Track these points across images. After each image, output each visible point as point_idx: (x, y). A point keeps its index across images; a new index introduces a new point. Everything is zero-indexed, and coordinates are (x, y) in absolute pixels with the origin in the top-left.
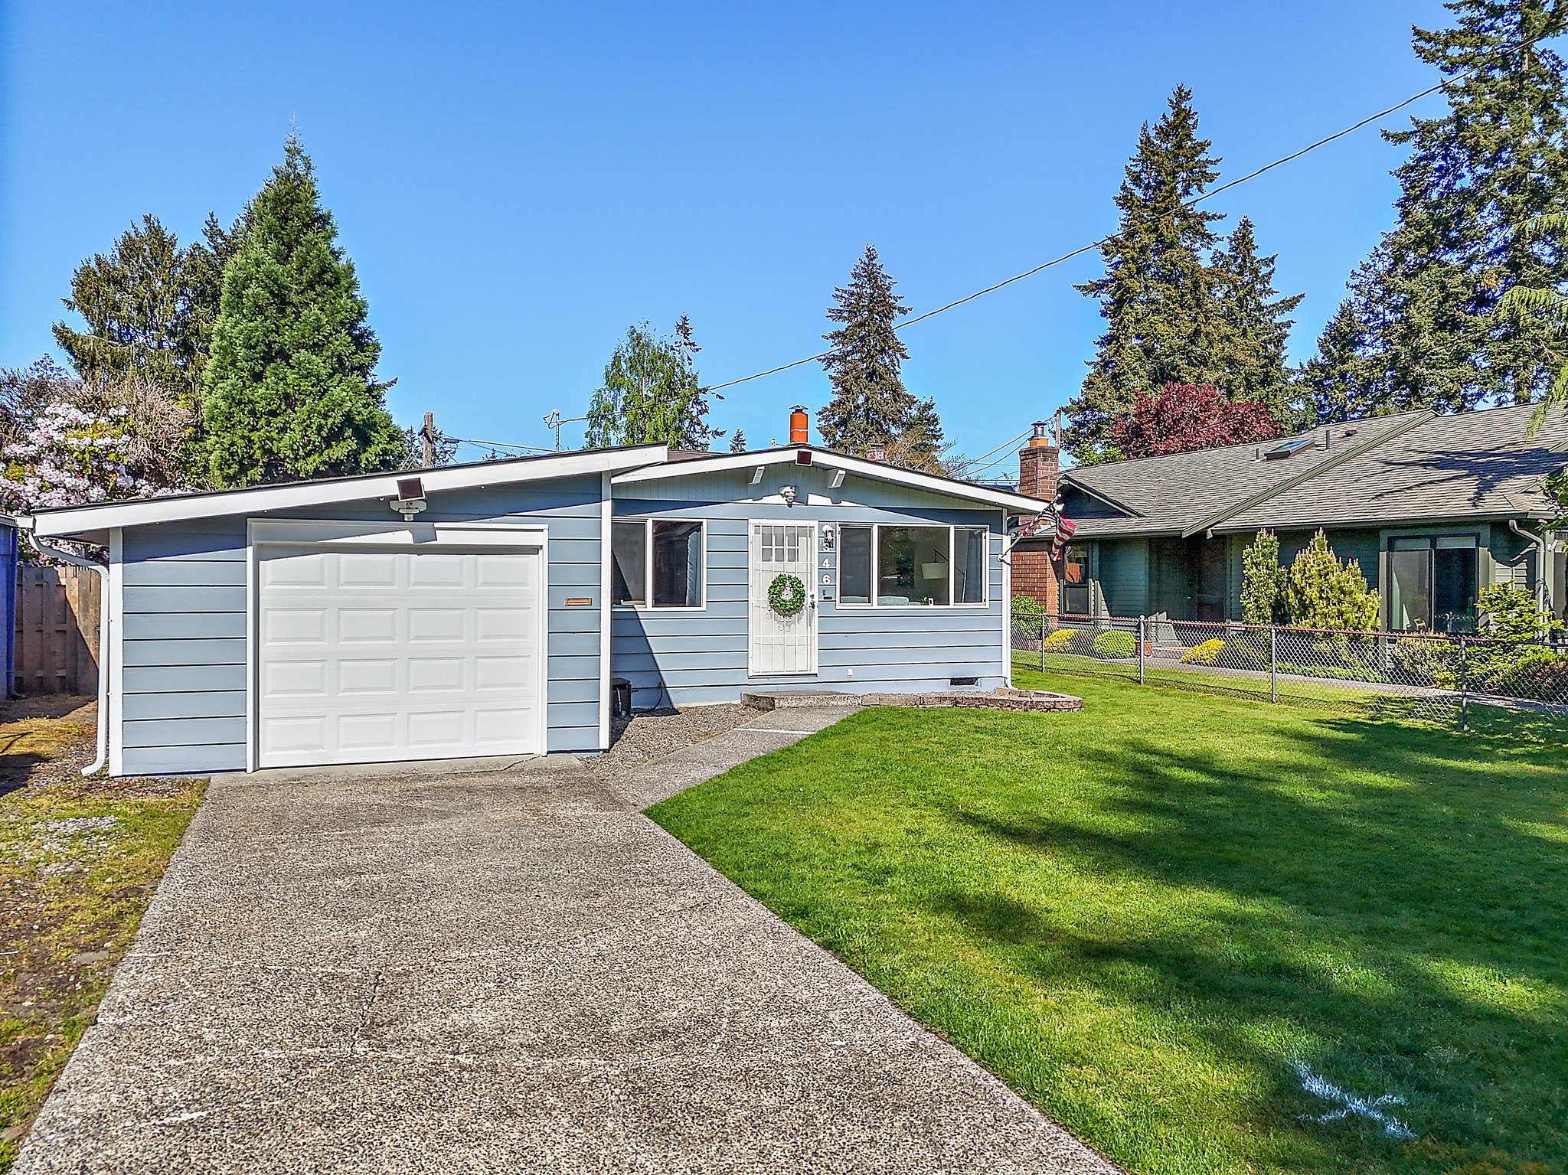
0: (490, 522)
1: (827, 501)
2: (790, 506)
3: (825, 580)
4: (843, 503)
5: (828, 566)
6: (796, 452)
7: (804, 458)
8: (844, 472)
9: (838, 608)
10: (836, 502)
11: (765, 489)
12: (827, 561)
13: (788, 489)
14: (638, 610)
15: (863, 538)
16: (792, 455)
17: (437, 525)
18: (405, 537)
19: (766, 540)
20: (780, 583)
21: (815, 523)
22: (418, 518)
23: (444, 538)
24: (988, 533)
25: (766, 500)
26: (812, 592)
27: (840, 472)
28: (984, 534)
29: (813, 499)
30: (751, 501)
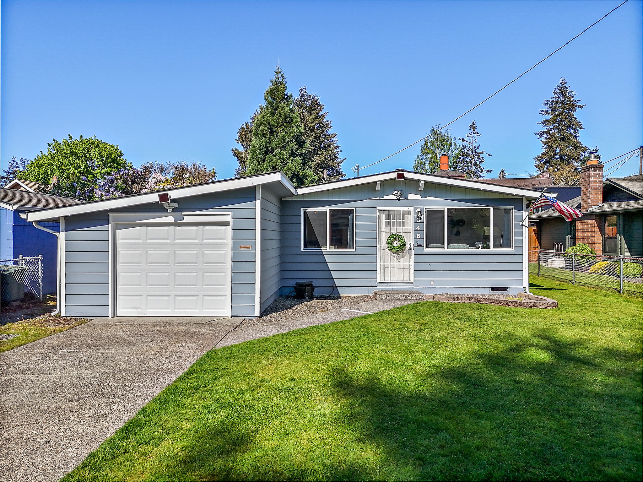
0: (206, 212)
1: (419, 197)
2: (399, 200)
3: (417, 236)
4: (428, 198)
5: (419, 229)
6: (396, 173)
7: (400, 176)
8: (424, 182)
9: (425, 250)
10: (423, 197)
11: (383, 193)
12: (419, 227)
13: (396, 192)
14: (323, 250)
15: (439, 215)
16: (394, 175)
17: (183, 213)
18: (171, 219)
19: (387, 217)
20: (393, 237)
21: (412, 208)
22: (174, 210)
23: (187, 219)
24: (514, 210)
25: (386, 198)
26: (410, 242)
27: (422, 182)
28: (511, 211)
29: (411, 196)
30: (378, 198)
